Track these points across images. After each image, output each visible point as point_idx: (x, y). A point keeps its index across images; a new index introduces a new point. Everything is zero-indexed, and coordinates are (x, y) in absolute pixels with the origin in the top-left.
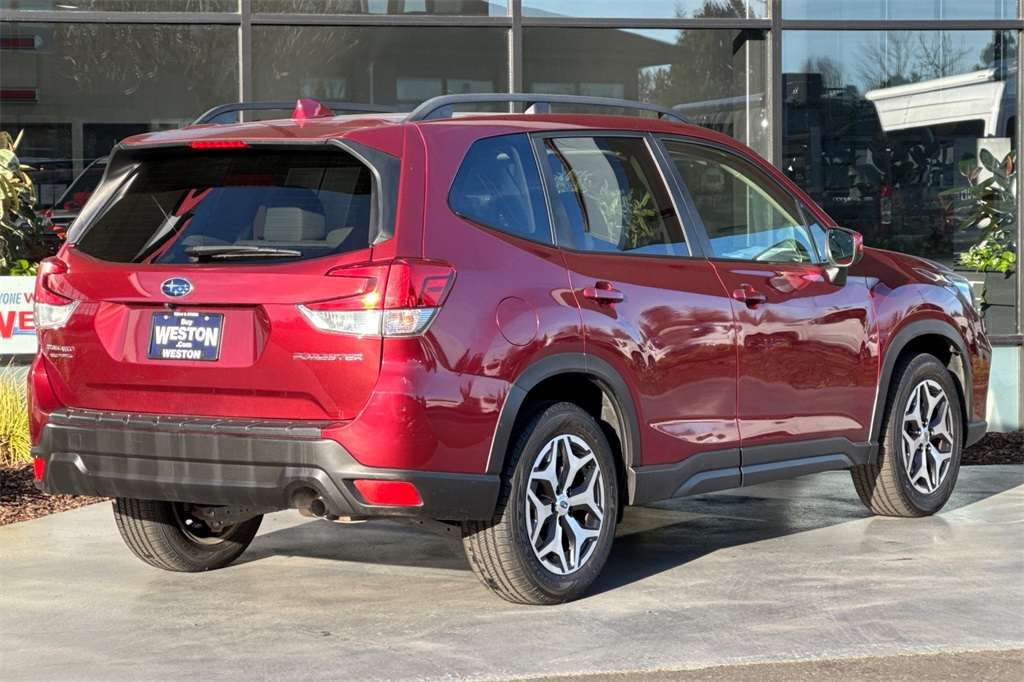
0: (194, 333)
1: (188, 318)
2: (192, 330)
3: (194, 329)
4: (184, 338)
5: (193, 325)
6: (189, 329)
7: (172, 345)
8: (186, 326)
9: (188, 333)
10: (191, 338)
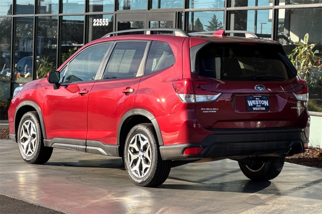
0: (261, 102)
1: (258, 98)
2: (260, 101)
3: (261, 101)
4: (258, 104)
5: (260, 100)
6: (259, 101)
7: (254, 106)
8: (258, 100)
9: (259, 102)
10: (260, 104)
